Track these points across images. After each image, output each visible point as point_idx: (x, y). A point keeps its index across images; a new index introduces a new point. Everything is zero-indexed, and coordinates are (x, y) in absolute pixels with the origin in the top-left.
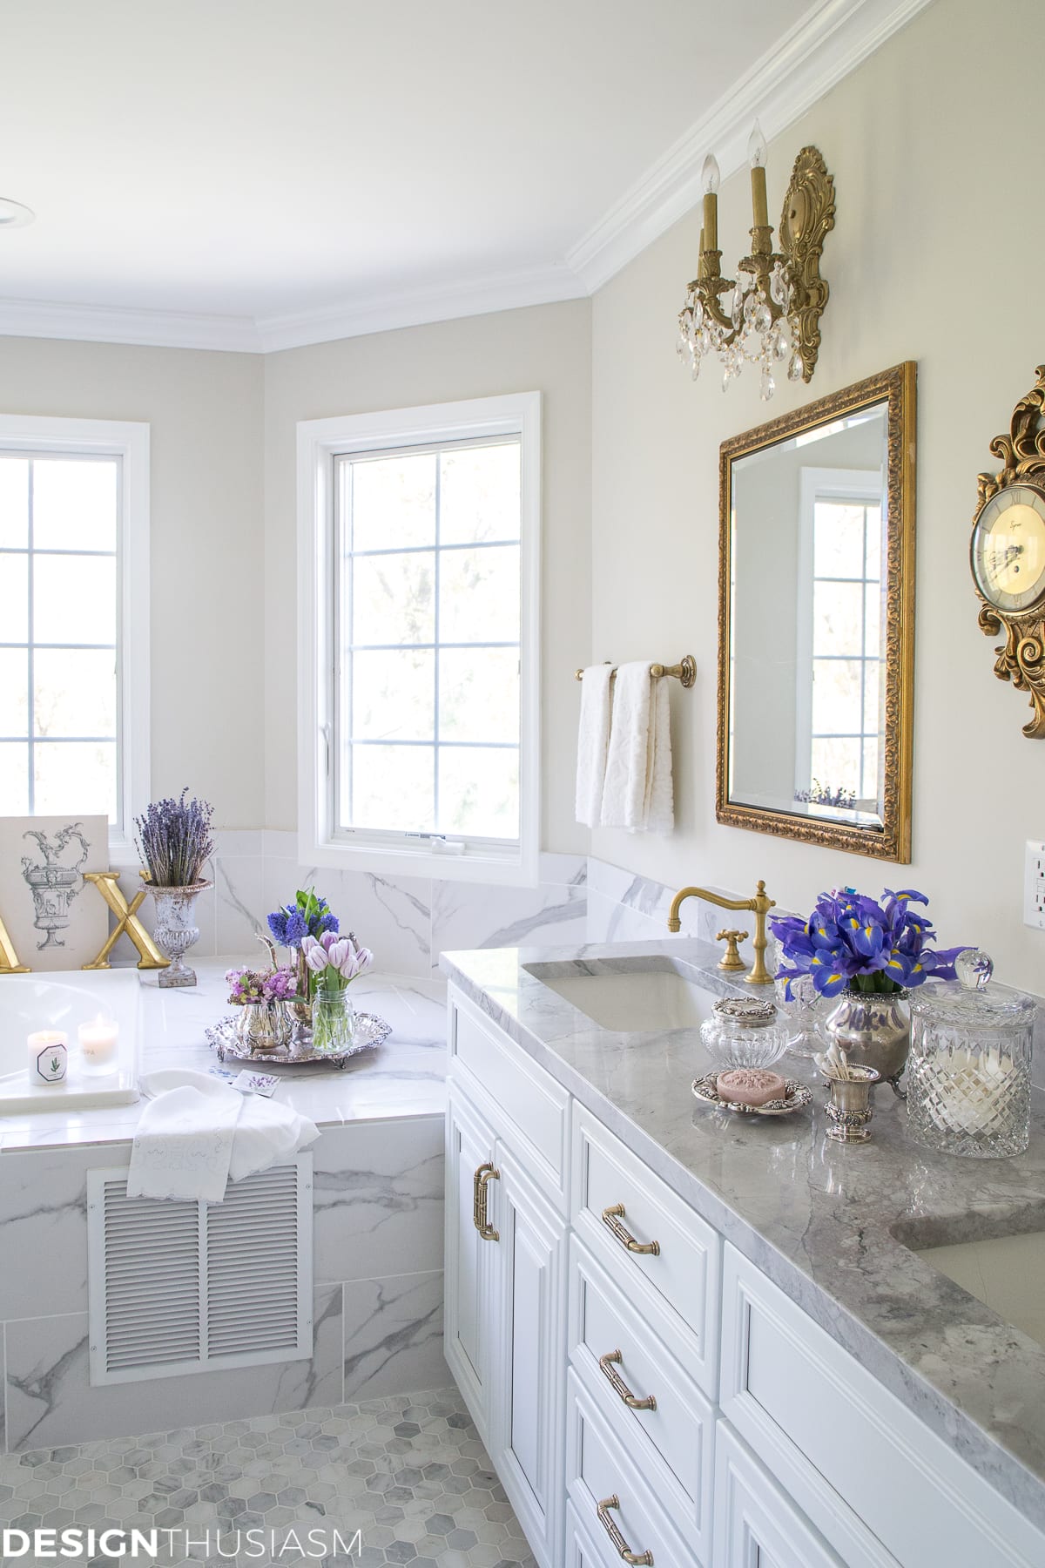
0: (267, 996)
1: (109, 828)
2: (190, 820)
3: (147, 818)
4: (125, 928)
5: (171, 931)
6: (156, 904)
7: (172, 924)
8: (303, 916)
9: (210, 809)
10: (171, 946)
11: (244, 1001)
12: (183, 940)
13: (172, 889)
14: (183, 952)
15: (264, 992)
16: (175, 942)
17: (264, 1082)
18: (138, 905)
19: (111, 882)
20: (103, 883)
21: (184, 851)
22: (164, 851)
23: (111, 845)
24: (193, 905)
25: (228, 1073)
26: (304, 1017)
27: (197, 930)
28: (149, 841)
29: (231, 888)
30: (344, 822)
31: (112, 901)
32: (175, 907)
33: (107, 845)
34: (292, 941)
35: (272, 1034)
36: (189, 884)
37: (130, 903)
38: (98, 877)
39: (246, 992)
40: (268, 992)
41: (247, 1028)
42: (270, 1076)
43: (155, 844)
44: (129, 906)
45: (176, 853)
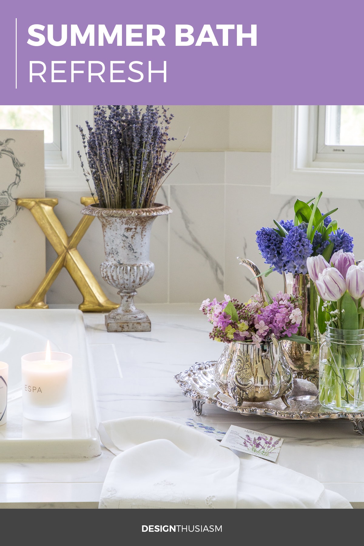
0: (261, 331)
1: (45, 148)
2: (146, 127)
3: (92, 125)
4: (64, 264)
5: (121, 264)
6: (104, 231)
7: (123, 255)
8: (305, 232)
9: (168, 116)
10: (121, 281)
11: (231, 337)
12: (135, 276)
13: (123, 212)
14: (135, 291)
15: (257, 326)
16: (126, 277)
17: (262, 442)
18: (80, 237)
19: (47, 209)
20: (39, 210)
21: (138, 166)
22: (114, 166)
23: (48, 167)
24: (148, 233)
25: (211, 429)
26: (301, 366)
27: (152, 265)
28: (95, 154)
29: (187, 222)
30: (330, 140)
31: (49, 231)
32: (127, 234)
33: (44, 166)
34: (290, 264)
35: (266, 382)
36: (145, 206)
37: (69, 235)
38: (33, 203)
39: (234, 325)
40: (262, 327)
41: (232, 372)
42: (269, 437)
43: (104, 156)
44: (69, 238)
45: (128, 167)
